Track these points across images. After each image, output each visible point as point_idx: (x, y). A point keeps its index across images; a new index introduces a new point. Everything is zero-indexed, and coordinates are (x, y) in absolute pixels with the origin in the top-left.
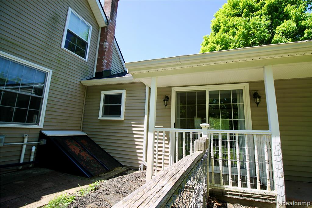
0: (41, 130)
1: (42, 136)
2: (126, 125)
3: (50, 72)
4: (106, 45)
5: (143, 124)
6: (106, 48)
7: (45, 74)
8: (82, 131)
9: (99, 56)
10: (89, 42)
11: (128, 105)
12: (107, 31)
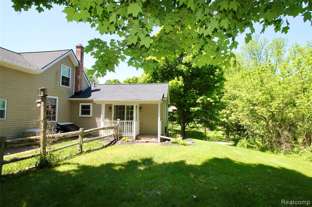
0: (57, 123)
1: (58, 125)
2: (93, 119)
3: (57, 98)
4: (79, 77)
5: (101, 118)
6: (79, 79)
7: (56, 100)
8: (71, 122)
9: (75, 83)
10: (70, 77)
11: (93, 110)
12: (79, 70)
